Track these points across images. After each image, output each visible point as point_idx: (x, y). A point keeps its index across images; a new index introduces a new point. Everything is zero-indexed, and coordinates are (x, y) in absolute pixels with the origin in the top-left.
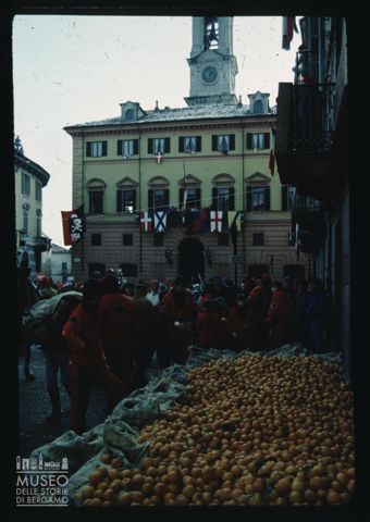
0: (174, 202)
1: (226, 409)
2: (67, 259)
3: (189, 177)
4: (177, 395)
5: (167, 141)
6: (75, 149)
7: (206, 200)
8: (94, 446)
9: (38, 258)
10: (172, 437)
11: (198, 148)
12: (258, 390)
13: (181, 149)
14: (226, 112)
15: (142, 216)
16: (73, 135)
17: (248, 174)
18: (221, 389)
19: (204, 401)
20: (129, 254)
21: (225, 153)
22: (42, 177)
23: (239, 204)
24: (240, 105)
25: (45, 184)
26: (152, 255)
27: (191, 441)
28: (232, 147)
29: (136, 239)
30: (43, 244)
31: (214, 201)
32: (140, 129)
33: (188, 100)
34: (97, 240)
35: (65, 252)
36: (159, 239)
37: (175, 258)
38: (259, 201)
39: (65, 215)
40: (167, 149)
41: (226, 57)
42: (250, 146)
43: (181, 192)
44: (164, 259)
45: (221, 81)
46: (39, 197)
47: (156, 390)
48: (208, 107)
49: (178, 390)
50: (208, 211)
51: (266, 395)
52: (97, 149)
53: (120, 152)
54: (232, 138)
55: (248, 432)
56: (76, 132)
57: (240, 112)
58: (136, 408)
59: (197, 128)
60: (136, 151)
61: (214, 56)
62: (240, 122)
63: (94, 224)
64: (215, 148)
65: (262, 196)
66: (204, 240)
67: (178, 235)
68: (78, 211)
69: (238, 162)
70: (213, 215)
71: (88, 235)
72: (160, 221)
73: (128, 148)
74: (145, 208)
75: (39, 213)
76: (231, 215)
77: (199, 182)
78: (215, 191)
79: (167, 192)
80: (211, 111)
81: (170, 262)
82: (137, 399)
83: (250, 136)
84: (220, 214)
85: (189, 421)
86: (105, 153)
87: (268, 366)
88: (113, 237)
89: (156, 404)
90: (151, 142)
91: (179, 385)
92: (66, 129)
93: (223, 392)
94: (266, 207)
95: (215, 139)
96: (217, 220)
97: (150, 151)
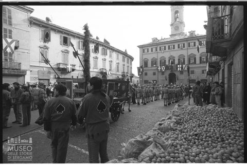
0: (167, 63)
1: (194, 127)
2: (138, 79)
3: (172, 56)
4: (175, 121)
5: (165, 47)
6: (140, 51)
7: (176, 62)
8: (150, 141)
9: (131, 79)
10: (177, 138)
11: (174, 48)
12: (205, 121)
13: (169, 49)
14: (182, 37)
15: (158, 67)
16: (140, 48)
17: (189, 54)
18: (191, 119)
19: (185, 123)
20: (155, 78)
21: (182, 49)
22: (132, 59)
23: (186, 62)
24: (186, 35)
25: (133, 60)
26: (161, 78)
27: (184, 140)
28: (184, 47)
29: (157, 74)
30: (132, 76)
31: (179, 62)
32: (157, 44)
33: (170, 35)
34: (146, 74)
35: (137, 78)
36: (163, 73)
37: (168, 78)
38: (192, 61)
39: (138, 68)
40: (165, 49)
41: (182, 23)
42: (189, 46)
43: (169, 60)
44: (165, 79)
45: (180, 29)
46: (131, 64)
47: (168, 119)
48: (176, 37)
49: (176, 119)
50: (177, 65)
51: (209, 123)
52: (146, 51)
53: (152, 51)
54: (184, 44)
55: (206, 138)
56: (140, 47)
57: (186, 37)
58: (163, 126)
59: (173, 43)
60: (156, 50)
61: (178, 23)
62: (186, 40)
63: (146, 70)
64: (179, 48)
65: (193, 60)
66: (176, 73)
67: (169, 72)
68: (141, 67)
69: (186, 51)
70: (178, 66)
71: (144, 73)
72: (163, 68)
73: (154, 50)
74: (159, 65)
75: (131, 68)
76: (184, 66)
77: (174, 57)
78: (179, 59)
79: (165, 61)
80: (177, 38)
81: (166, 79)
82: (163, 122)
83: (189, 43)
84: (181, 66)
85: (181, 131)
86: (148, 52)
87: (206, 112)
88: (150, 73)
89: (169, 124)
90: (160, 48)
91: (175, 117)
92: (138, 46)
93: (191, 120)
94: (195, 63)
95: (179, 45)
96: (180, 67)
97: (160, 50)
